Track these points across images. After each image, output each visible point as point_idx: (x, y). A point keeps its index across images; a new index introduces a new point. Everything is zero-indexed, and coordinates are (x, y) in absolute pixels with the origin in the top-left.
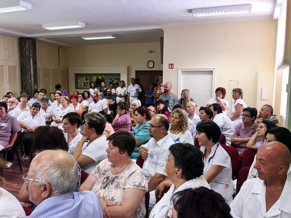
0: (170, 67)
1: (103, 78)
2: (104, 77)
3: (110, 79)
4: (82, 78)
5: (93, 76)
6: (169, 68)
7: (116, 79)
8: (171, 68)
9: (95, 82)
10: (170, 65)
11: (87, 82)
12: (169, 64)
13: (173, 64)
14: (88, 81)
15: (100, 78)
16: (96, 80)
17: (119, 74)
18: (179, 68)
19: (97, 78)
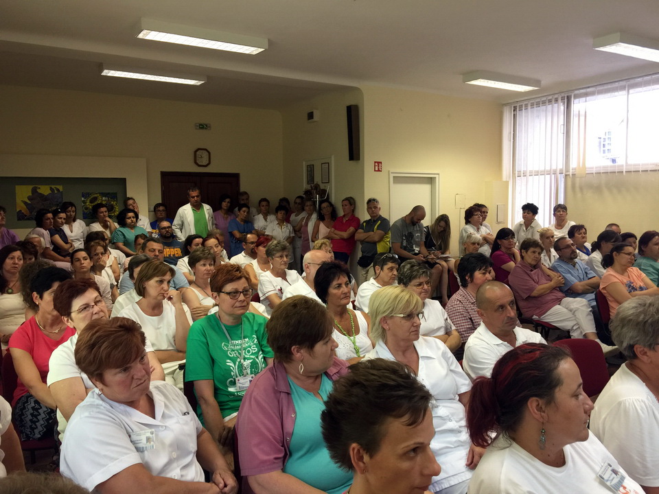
0: (377, 169)
1: (58, 190)
2: (61, 188)
3: (84, 195)
5: (17, 186)
6: (375, 171)
8: (379, 170)
9: (25, 203)
10: (377, 164)
12: (375, 162)
13: (381, 163)
15: (45, 190)
16: (29, 198)
17: (122, 182)
18: (392, 170)
19: (34, 191)
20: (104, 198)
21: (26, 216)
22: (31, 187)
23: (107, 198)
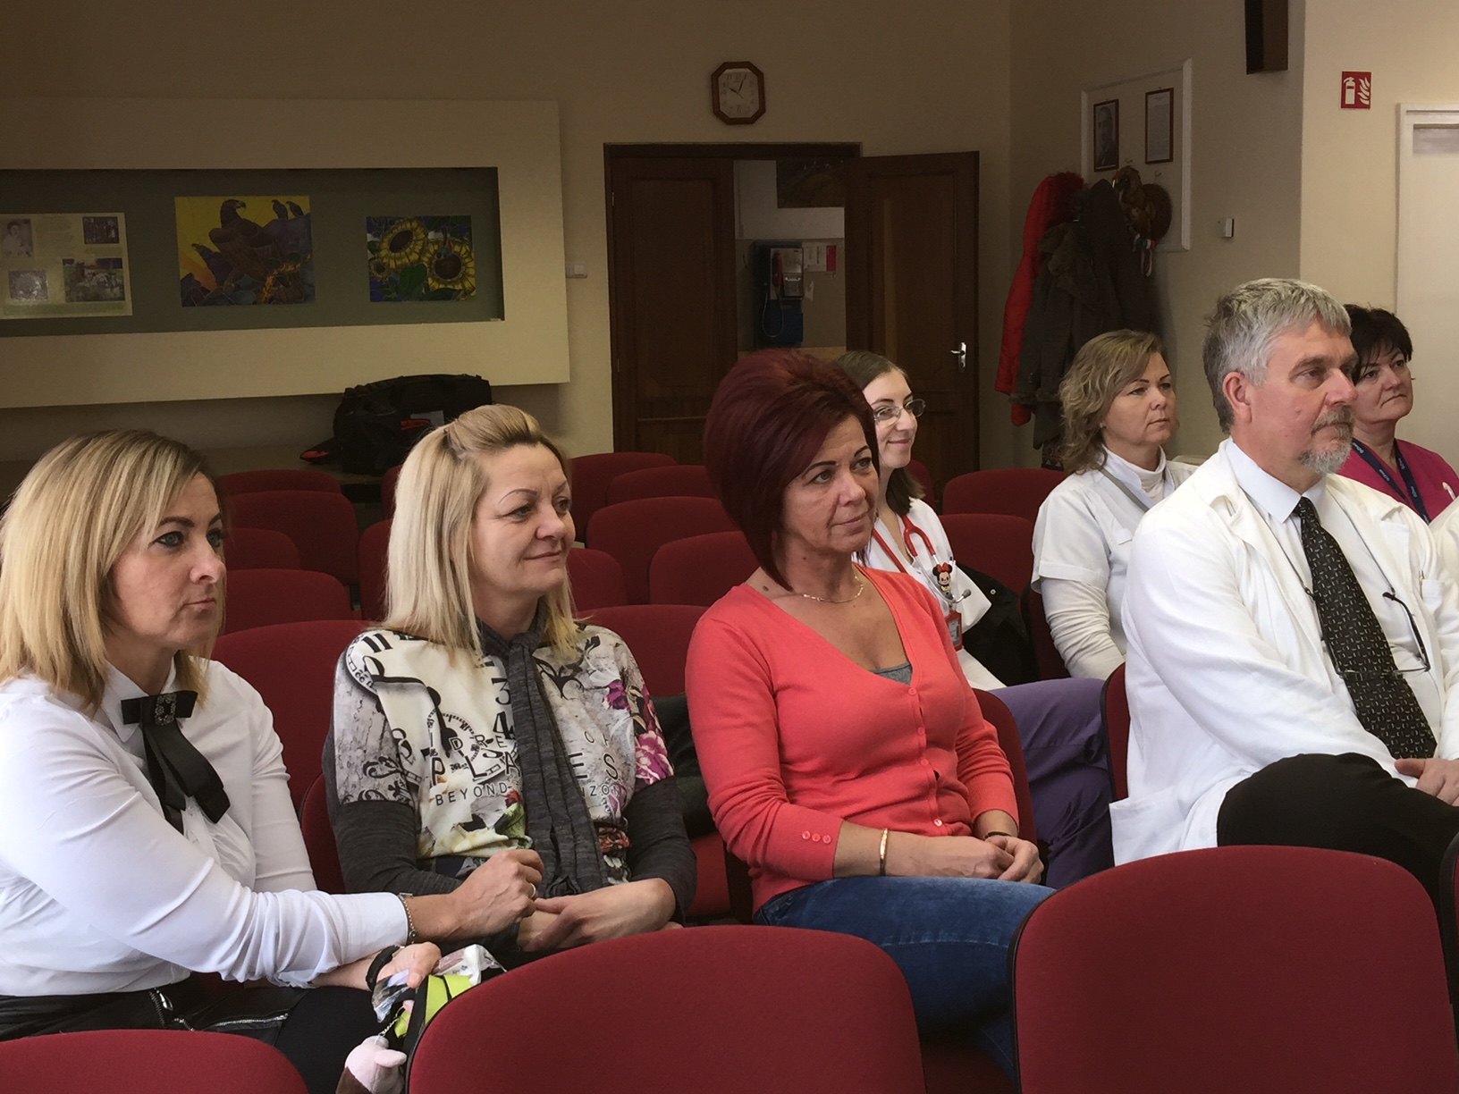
0: (1350, 99)
1: (297, 210)
2: (304, 203)
3: (372, 226)
4: (35, 218)
5: (179, 201)
6: (1344, 106)
7: (431, 223)
8: (1358, 104)
9: (203, 251)
10: (1350, 82)
11: (103, 263)
12: (1345, 75)
13: (1367, 76)
14: (121, 249)
15: (258, 211)
16: (215, 236)
17: (486, 180)
18: (1407, 103)
19: (228, 213)
20: (431, 235)
21: (206, 291)
22: (217, 203)
23: (440, 235)
